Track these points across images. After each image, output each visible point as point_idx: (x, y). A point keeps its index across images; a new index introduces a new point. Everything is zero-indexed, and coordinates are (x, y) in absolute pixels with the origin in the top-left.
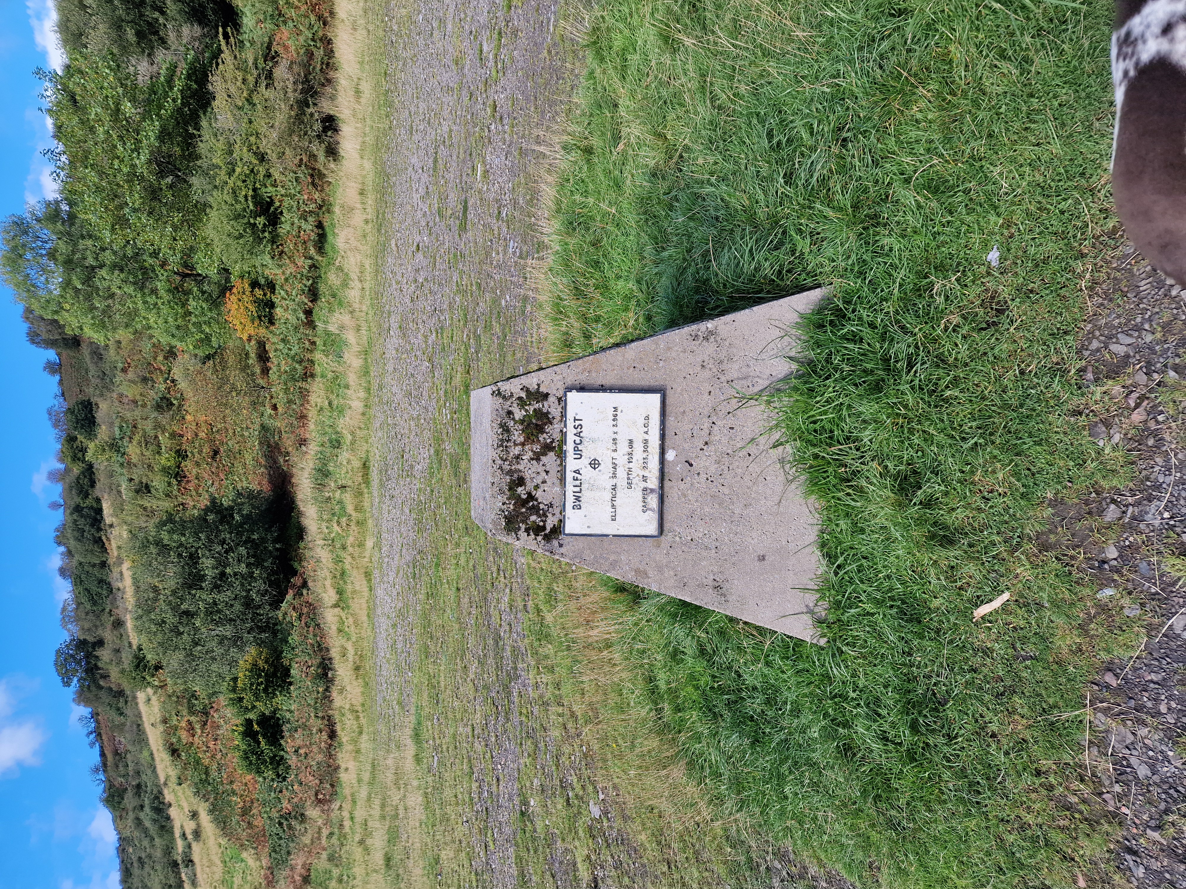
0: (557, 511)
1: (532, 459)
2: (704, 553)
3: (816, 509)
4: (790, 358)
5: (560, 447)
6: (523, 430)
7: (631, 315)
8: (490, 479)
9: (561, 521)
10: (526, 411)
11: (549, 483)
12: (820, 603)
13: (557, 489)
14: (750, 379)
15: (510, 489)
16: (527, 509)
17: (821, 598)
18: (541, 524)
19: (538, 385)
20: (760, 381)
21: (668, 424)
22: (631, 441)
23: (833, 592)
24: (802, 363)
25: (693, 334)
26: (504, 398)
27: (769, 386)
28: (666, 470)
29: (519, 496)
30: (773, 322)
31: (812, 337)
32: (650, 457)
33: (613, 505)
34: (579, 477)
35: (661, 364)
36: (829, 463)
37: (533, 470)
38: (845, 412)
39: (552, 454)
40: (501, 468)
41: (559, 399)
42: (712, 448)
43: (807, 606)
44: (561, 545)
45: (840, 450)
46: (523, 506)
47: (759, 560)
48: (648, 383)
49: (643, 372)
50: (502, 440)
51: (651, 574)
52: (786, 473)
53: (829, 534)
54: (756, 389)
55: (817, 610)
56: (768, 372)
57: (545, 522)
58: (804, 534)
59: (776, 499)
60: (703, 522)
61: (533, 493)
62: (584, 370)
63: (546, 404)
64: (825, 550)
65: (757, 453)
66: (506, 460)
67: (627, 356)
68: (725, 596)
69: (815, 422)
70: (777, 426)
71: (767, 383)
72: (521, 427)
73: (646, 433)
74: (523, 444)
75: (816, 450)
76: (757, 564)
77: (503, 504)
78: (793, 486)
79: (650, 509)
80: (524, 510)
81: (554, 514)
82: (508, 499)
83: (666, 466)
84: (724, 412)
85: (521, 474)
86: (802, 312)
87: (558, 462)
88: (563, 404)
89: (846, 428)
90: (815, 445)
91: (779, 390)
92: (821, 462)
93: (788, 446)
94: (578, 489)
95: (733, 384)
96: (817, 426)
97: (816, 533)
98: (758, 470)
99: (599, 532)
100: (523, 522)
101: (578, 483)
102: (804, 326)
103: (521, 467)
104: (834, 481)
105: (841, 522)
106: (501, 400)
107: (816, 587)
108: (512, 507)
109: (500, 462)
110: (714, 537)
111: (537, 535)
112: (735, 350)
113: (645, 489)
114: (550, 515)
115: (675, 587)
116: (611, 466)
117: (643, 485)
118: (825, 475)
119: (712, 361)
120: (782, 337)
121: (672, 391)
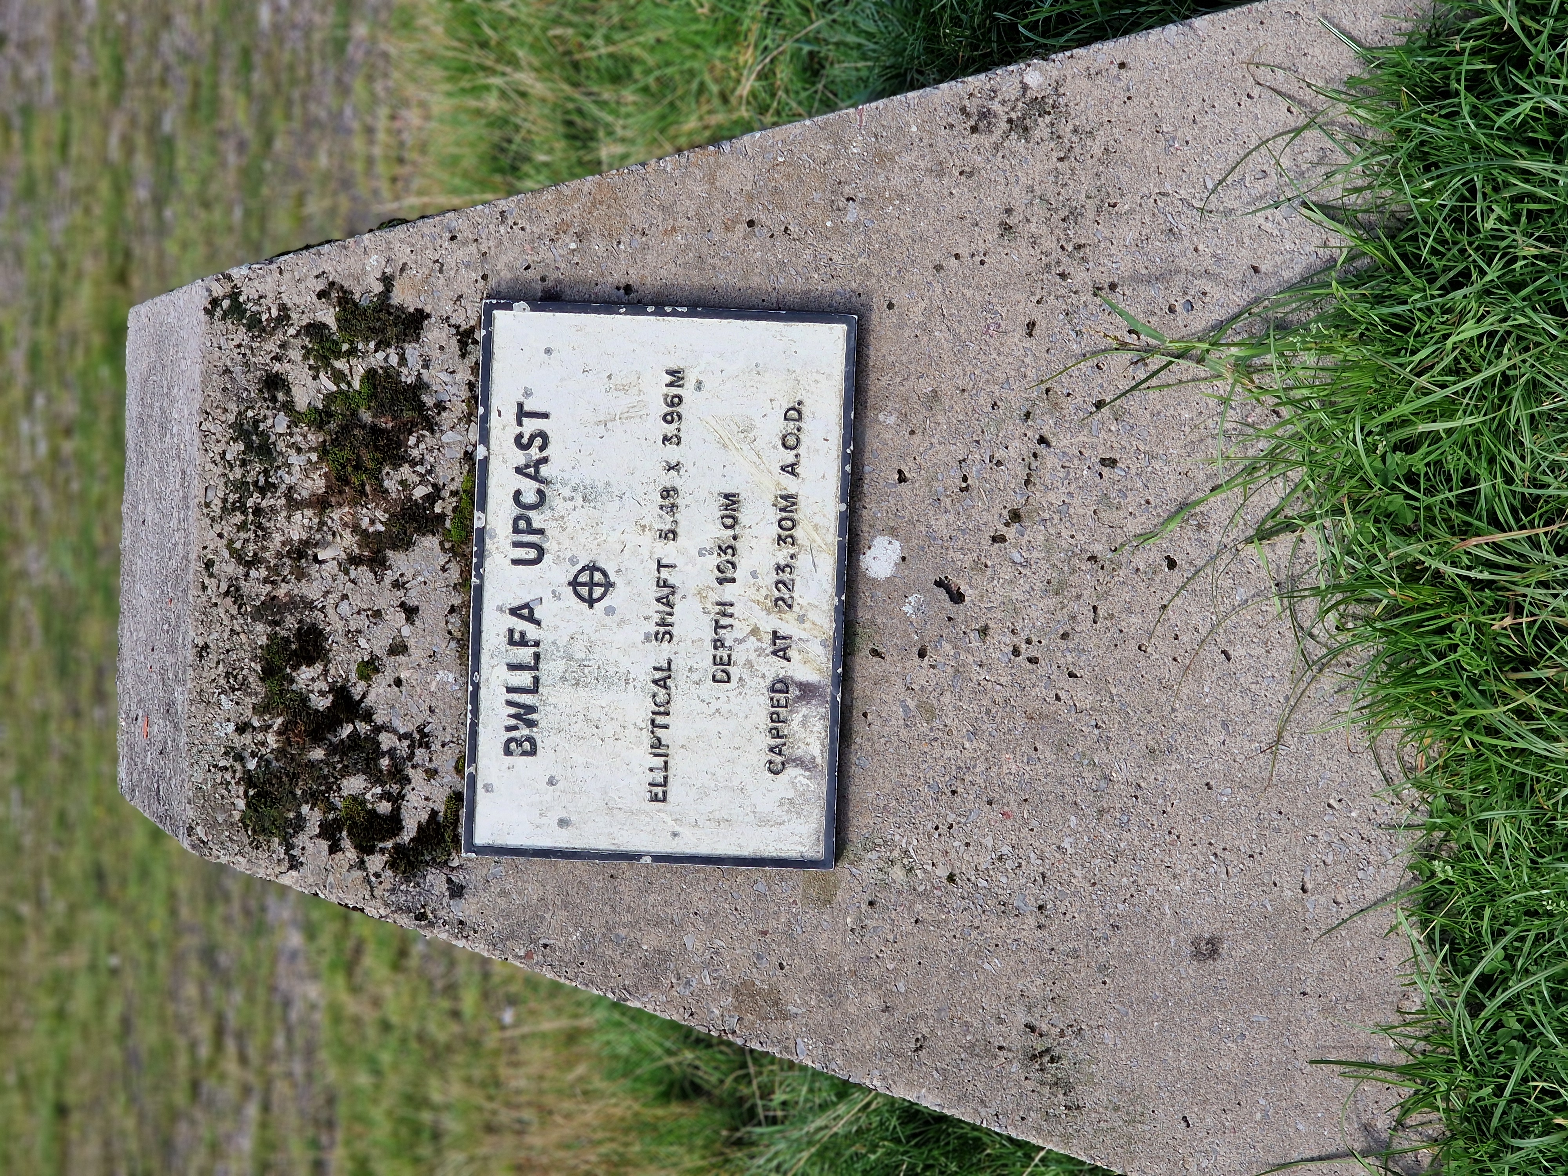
0: (445, 760)
1: (355, 561)
2: (996, 930)
3: (1408, 770)
4: (1327, 209)
5: (464, 517)
6: (323, 451)
7: (748, 56)
8: (192, 634)
9: (457, 797)
10: (338, 377)
11: (417, 654)
12: (1414, 1119)
13: (447, 676)
14: (1179, 280)
15: (269, 672)
16: (333, 749)
17: (1423, 1099)
18: (384, 807)
19: (387, 281)
20: (1215, 292)
21: (873, 442)
22: (731, 501)
23: (1462, 1075)
24: (1369, 228)
25: (972, 106)
26: (254, 324)
27: (1247, 310)
28: (864, 615)
29: (304, 700)
30: (1263, 74)
31: (1404, 133)
32: (803, 562)
33: (658, 744)
34: (532, 632)
35: (853, 213)
36: (1460, 598)
37: (358, 601)
38: (1518, 411)
39: (429, 543)
40: (234, 592)
41: (465, 337)
42: (1036, 534)
43: (1367, 1128)
44: (457, 891)
45: (1496, 547)
46: (316, 736)
47: (1198, 955)
48: (800, 285)
49: (781, 243)
50: (241, 486)
51: (794, 1003)
52: (1302, 632)
53: (1456, 861)
54: (1200, 320)
55: (1401, 1142)
56: (1244, 258)
57: (397, 800)
58: (1359, 863)
59: (1266, 729)
60: (994, 814)
61: (357, 691)
62: (561, 229)
63: (412, 351)
64: (1438, 920)
65: (1199, 557)
66: (256, 561)
67: (724, 180)
68: (1068, 1089)
69: (1409, 446)
70: (1273, 458)
71: (1239, 298)
72: (314, 439)
73: (790, 469)
74: (321, 504)
75: (1413, 550)
76: (1191, 969)
77: (242, 729)
78: (1328, 682)
79: (799, 762)
80: (318, 754)
81: (432, 773)
82: (261, 709)
83: (865, 597)
84: (1082, 399)
85: (308, 617)
86: (1372, 40)
87: (454, 574)
88: (476, 354)
89: (1522, 470)
90: (1407, 533)
91: (1283, 327)
92: (1425, 594)
93: (1310, 533)
94: (524, 679)
95: (1116, 298)
96: (1418, 461)
97: (1406, 858)
98: (1202, 619)
99: (603, 844)
100: (313, 798)
101: (525, 654)
102: (1377, 94)
103: (312, 590)
104: (1475, 665)
105: (1498, 816)
106: (241, 335)
107: (1402, 1059)
108: (272, 740)
109: (230, 568)
110: (1035, 866)
111: (365, 848)
112: (1125, 175)
113: (780, 686)
114: (417, 776)
115: (884, 1054)
116: (653, 592)
117: (774, 668)
118: (1442, 643)
119: (1039, 209)
120: (1298, 131)
121: (891, 318)
